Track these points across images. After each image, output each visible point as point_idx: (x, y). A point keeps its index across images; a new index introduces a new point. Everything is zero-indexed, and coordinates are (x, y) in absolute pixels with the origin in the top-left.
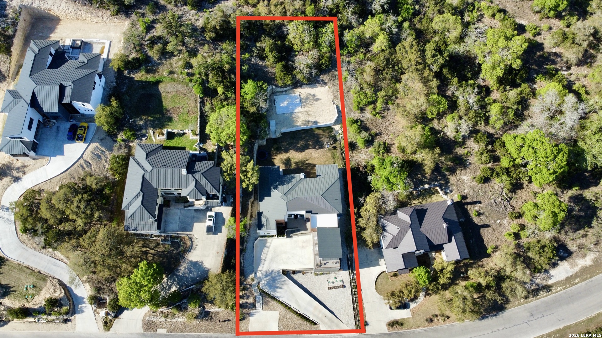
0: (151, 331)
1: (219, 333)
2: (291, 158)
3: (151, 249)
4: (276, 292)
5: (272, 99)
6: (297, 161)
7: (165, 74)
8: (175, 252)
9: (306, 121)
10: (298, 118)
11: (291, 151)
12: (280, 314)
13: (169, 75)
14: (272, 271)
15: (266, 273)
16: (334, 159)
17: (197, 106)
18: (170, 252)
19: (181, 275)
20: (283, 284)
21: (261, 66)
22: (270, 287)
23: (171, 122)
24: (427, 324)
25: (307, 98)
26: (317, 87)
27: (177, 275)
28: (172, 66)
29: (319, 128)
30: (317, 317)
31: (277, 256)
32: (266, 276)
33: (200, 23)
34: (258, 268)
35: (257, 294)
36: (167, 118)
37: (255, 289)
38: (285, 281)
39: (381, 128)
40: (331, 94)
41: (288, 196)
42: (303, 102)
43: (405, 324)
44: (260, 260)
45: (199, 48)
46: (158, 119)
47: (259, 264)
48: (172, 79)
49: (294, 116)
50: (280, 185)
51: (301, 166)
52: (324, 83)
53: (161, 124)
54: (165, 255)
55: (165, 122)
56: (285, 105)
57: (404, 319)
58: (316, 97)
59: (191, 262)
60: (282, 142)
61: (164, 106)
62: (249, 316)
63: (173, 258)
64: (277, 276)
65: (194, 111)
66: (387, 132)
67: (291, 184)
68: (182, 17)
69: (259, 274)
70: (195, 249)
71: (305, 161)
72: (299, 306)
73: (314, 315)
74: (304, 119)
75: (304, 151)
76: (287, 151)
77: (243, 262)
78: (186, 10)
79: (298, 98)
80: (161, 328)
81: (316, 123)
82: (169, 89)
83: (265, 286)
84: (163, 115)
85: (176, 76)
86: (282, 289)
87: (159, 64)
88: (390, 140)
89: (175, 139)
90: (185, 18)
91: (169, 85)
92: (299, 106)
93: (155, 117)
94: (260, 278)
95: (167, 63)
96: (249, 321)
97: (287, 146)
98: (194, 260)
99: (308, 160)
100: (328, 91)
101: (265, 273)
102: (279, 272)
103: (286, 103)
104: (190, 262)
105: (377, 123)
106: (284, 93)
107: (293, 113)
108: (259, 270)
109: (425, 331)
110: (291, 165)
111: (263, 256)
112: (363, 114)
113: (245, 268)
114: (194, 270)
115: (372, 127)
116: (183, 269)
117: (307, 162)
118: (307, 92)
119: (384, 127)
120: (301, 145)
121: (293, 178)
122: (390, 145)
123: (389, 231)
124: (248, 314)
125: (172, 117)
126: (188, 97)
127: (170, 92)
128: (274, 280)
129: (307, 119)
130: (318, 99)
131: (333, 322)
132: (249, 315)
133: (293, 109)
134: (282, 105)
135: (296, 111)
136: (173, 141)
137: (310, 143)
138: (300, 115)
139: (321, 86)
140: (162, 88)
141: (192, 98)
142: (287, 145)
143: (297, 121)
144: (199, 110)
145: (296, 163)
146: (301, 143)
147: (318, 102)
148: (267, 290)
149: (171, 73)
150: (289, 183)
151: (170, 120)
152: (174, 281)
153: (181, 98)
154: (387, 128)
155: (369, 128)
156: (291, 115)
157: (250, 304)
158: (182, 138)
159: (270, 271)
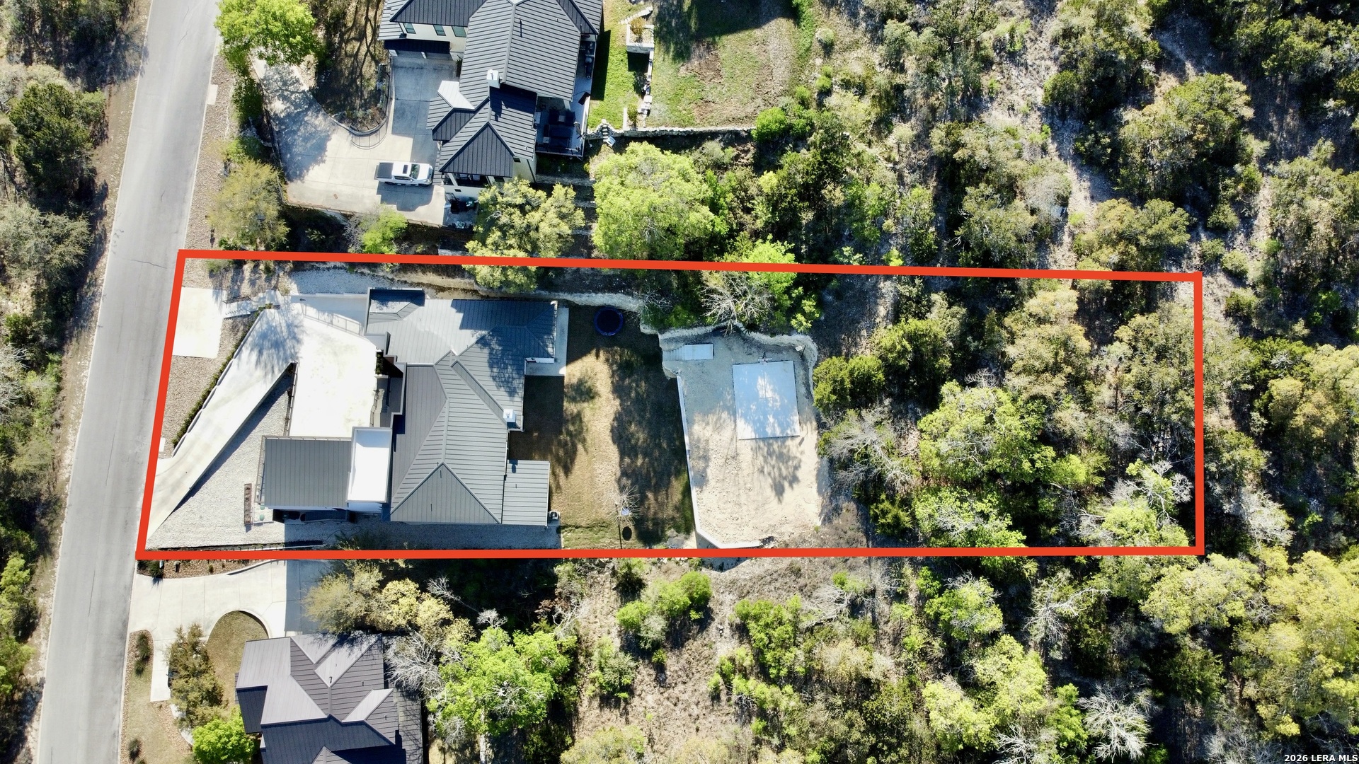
0: (214, 72)
1: (191, 219)
2: (596, 400)
3: (368, 47)
4: (252, 350)
5: (785, 355)
6: (585, 420)
7: (824, 33)
8: (358, 102)
9: (706, 450)
10: (718, 428)
11: (617, 402)
12: (209, 360)
13: (819, 41)
14: (298, 341)
15: (296, 326)
16: (590, 528)
17: (723, 123)
18: (359, 90)
19: (306, 119)
20: (266, 366)
21: (873, 314)
22: (264, 336)
23: (674, 59)
24: (127, 741)
25: (783, 458)
26: (820, 492)
27: (307, 110)
28: (847, 48)
29: (687, 492)
30: (187, 452)
31: (335, 354)
32: (289, 326)
33: (1000, 117)
34: (313, 306)
35: (254, 304)
36: (688, 48)
37: (264, 298)
38: (273, 372)
39: (681, 687)
40: (796, 535)
41: (453, 372)
42: (770, 445)
43: (138, 682)
44: (332, 312)
45: (913, 120)
46: (684, 26)
47: (321, 308)
48: (808, 50)
49: (725, 415)
50: (491, 354)
51: (568, 430)
52: (831, 514)
53: (670, 33)
54: (354, 81)
55: (676, 44)
56: (761, 393)
57: (149, 680)
58: (786, 484)
59: (327, 138)
60: (647, 380)
61: (724, 38)
62: (215, 288)
63: (345, 99)
64: (285, 353)
65: (709, 115)
66: (666, 703)
67: (489, 385)
68: (1017, 65)
69: (297, 307)
70: (353, 143)
71: (584, 441)
72: (216, 406)
73: (192, 446)
74: (712, 445)
75: (614, 442)
76: (618, 390)
77: (328, 269)
78: (1043, 73)
79: (782, 432)
80: (219, 93)
81: (703, 480)
82: (773, 45)
83: (268, 323)
84: (698, 38)
85: (819, 61)
86: (257, 365)
87: (854, 15)
88: (641, 709)
89: (631, 74)
90: (1014, 72)
91: (787, 43)
92: (756, 431)
93: (690, 18)
94: (288, 310)
95: (859, 35)
96: (206, 287)
97: (633, 395)
98: (330, 145)
99: (586, 450)
100: (805, 526)
101: (296, 322)
102: (294, 356)
103: (769, 394)
104: (329, 136)
105: (697, 676)
106: (803, 390)
107: (733, 413)
108: (308, 308)
109: (114, 735)
110: (573, 400)
111: (340, 320)
112: (727, 632)
113: (314, 273)
114: (309, 145)
115: (686, 656)
116: (317, 122)
117: (580, 447)
118: (804, 458)
119: (683, 697)
120: (632, 434)
121: (512, 393)
122: (625, 708)
123: (334, 655)
124: (221, 285)
125: (689, 59)
126: (753, 98)
127: (765, 48)
128: (278, 345)
129: (713, 456)
130: (779, 491)
131: (173, 491)
132: (218, 288)
133: (744, 416)
134: (761, 382)
135: (741, 423)
136: (624, 68)
137: (639, 462)
138: (727, 433)
139: (823, 507)
140: (779, 27)
141: (750, 109)
142: (637, 393)
143: (708, 424)
144: (713, 128)
145: (578, 417)
146: (640, 435)
147: (770, 493)
148: (257, 326)
149: (828, 48)
150: (494, 378)
151: (682, 55)
152: (297, 106)
153: (747, 79)
154: (680, 705)
155: (683, 646)
156: (725, 408)
157: (239, 287)
158: (632, 91)
159: (301, 337)
